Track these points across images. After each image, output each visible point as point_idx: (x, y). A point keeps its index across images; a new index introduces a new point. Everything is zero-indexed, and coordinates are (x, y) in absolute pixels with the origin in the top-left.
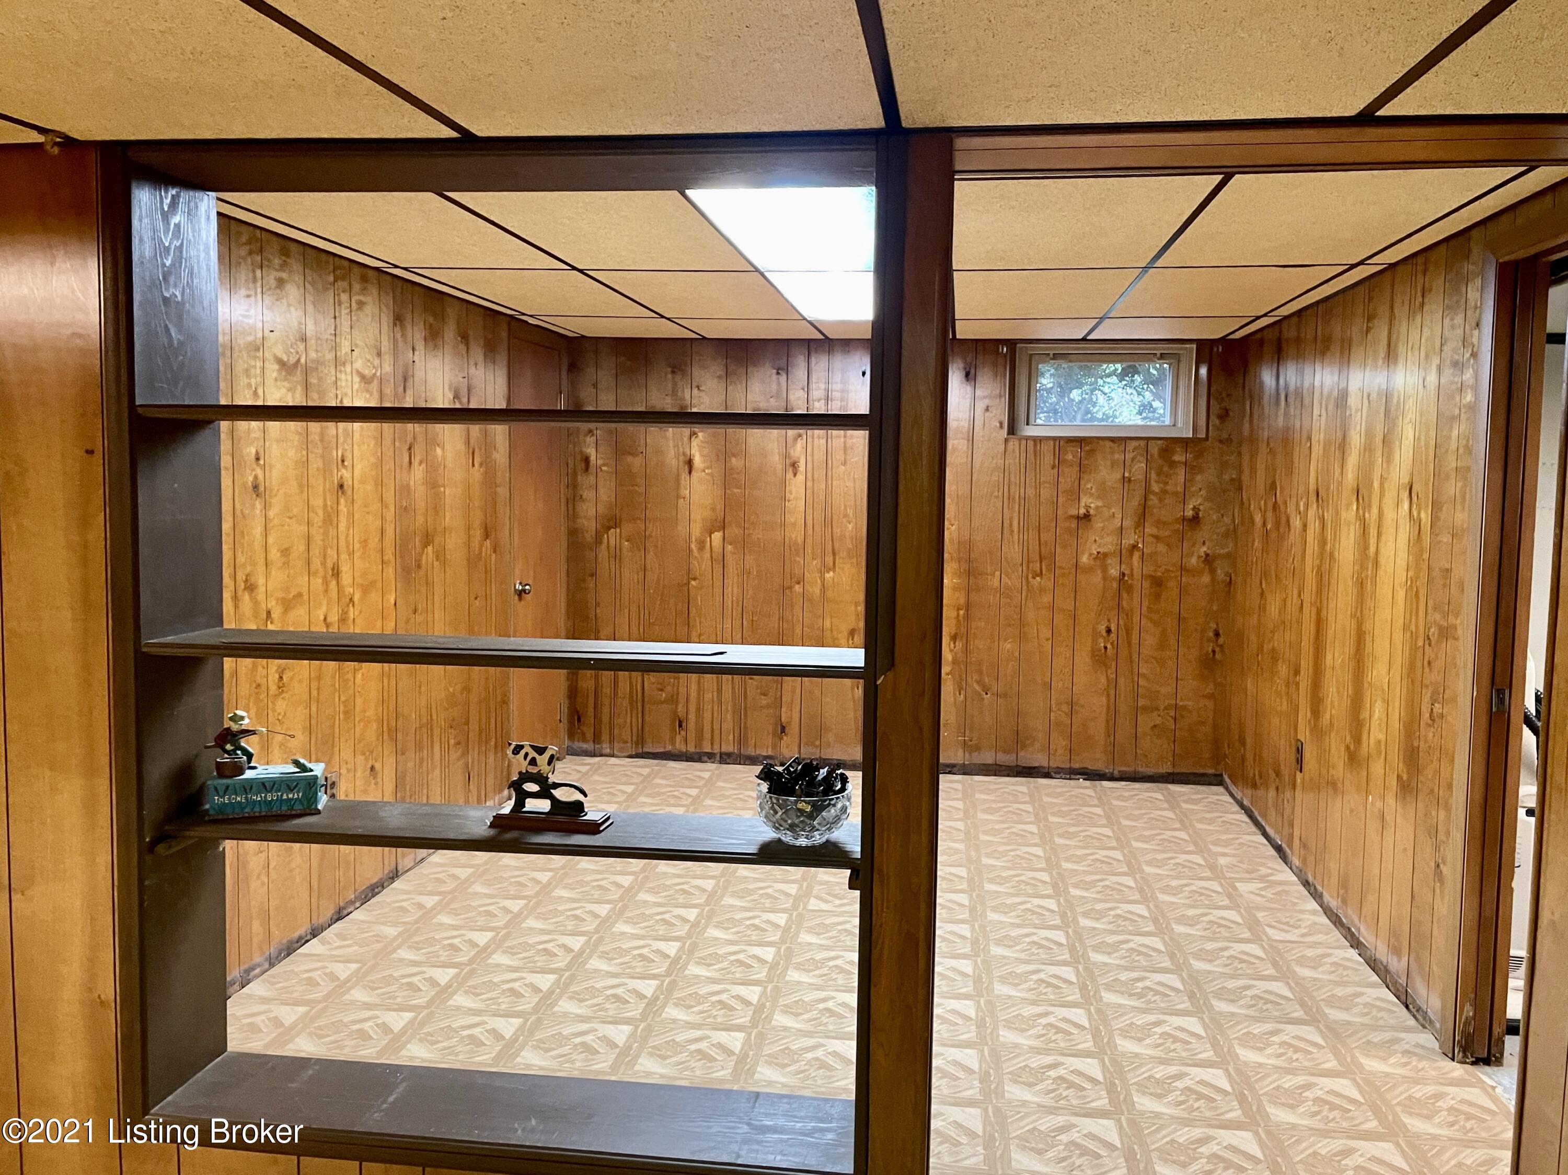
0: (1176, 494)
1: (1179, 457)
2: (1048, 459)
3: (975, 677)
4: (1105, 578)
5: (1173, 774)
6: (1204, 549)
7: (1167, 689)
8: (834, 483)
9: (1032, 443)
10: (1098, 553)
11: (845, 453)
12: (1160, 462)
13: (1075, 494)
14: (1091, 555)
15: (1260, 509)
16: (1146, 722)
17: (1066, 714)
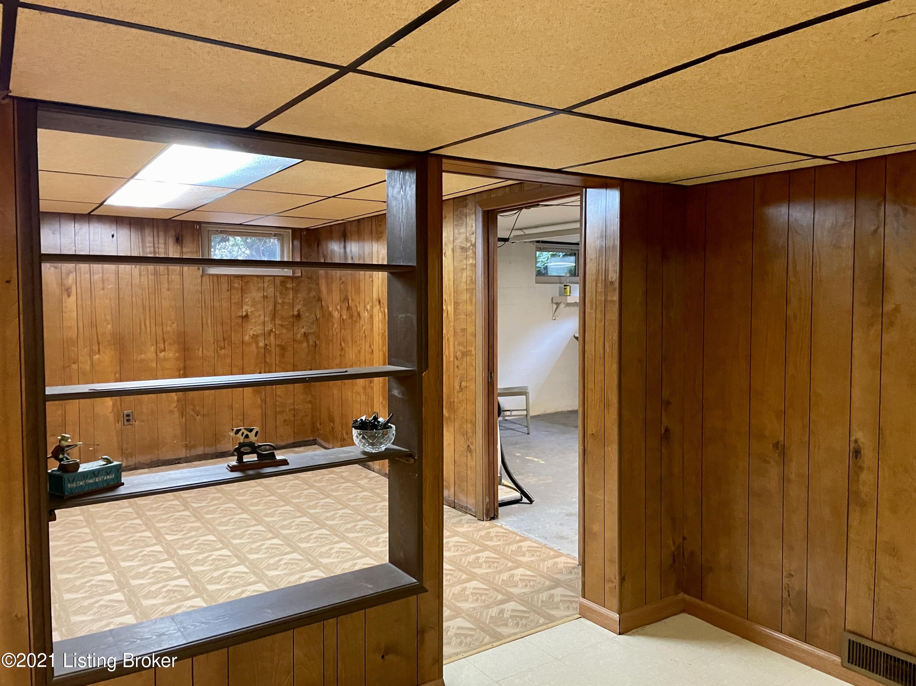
0: (289, 303)
1: (289, 285)
2: (225, 286)
3: (191, 407)
4: (257, 347)
5: (294, 443)
6: (303, 330)
7: (291, 401)
8: (97, 301)
9: (216, 277)
10: (253, 335)
11: (103, 283)
12: (281, 288)
13: (241, 304)
14: (250, 336)
15: (338, 310)
16: (280, 419)
17: (241, 420)
